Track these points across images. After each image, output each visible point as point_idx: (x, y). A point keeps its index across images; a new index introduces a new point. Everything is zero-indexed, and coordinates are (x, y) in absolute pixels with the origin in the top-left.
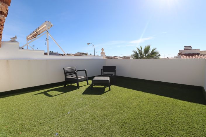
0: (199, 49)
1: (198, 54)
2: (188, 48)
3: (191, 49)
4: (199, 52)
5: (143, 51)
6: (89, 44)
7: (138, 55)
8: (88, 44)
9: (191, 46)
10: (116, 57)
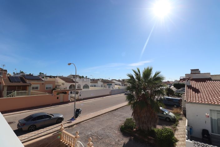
0: (210, 73)
1: (210, 79)
2: (195, 71)
3: (199, 73)
4: (210, 77)
5: (142, 75)
6: (71, 64)
7: (134, 80)
8: (69, 64)
9: (198, 70)
10: (113, 81)
